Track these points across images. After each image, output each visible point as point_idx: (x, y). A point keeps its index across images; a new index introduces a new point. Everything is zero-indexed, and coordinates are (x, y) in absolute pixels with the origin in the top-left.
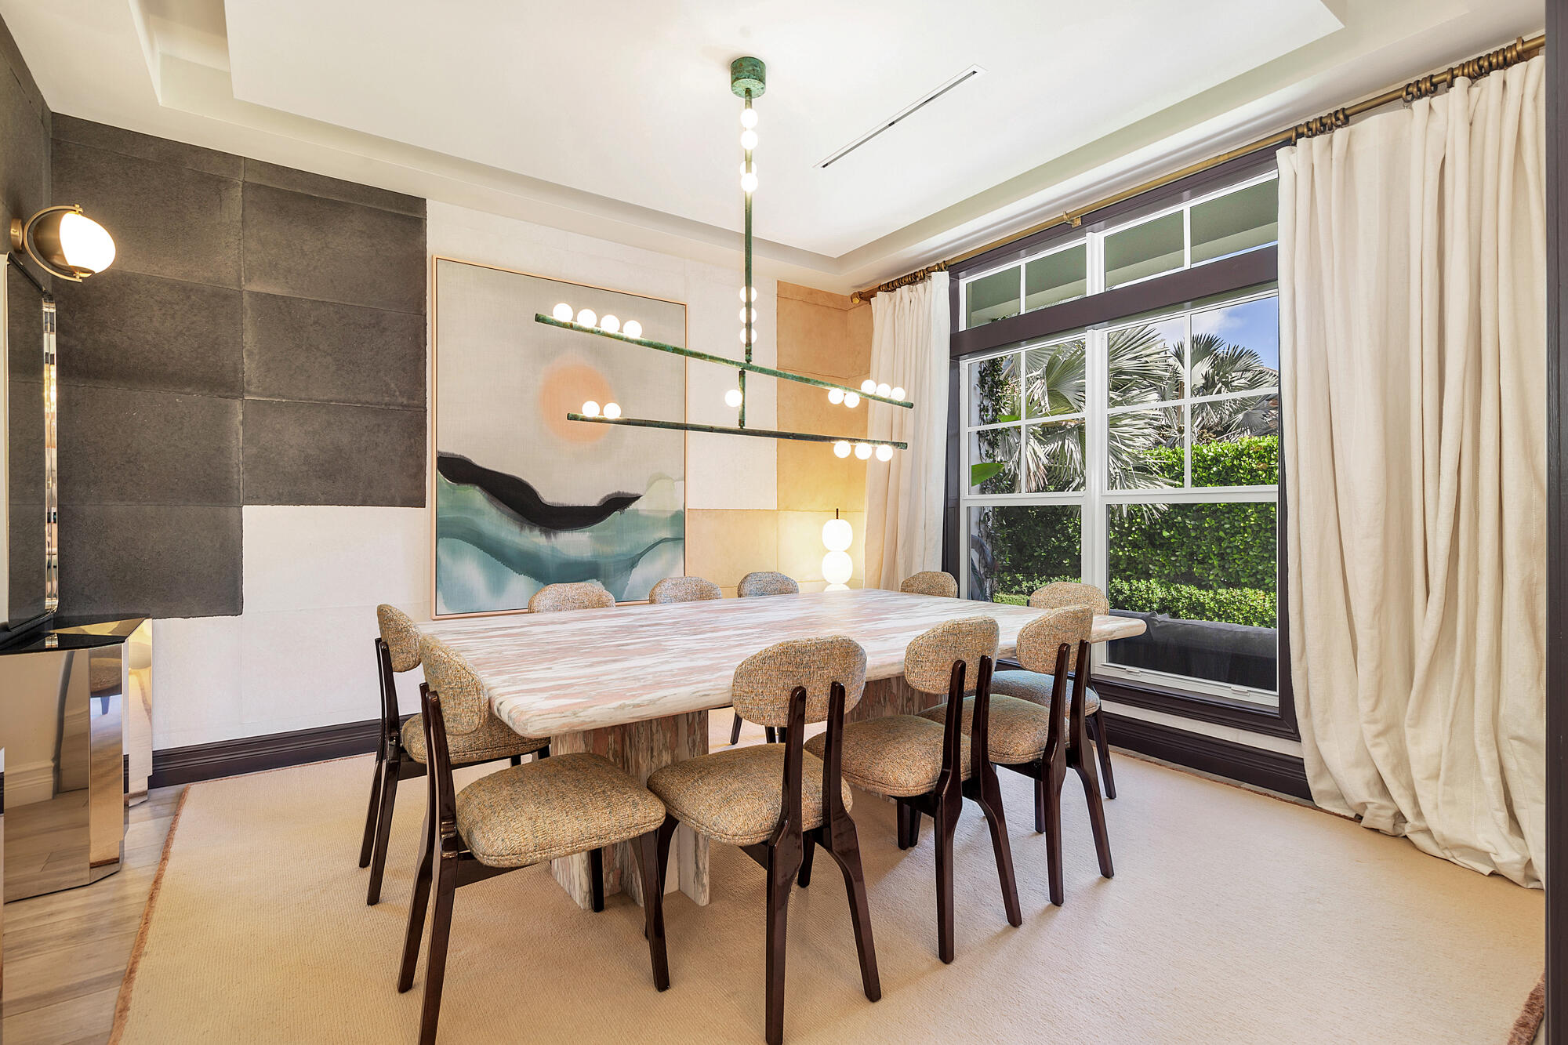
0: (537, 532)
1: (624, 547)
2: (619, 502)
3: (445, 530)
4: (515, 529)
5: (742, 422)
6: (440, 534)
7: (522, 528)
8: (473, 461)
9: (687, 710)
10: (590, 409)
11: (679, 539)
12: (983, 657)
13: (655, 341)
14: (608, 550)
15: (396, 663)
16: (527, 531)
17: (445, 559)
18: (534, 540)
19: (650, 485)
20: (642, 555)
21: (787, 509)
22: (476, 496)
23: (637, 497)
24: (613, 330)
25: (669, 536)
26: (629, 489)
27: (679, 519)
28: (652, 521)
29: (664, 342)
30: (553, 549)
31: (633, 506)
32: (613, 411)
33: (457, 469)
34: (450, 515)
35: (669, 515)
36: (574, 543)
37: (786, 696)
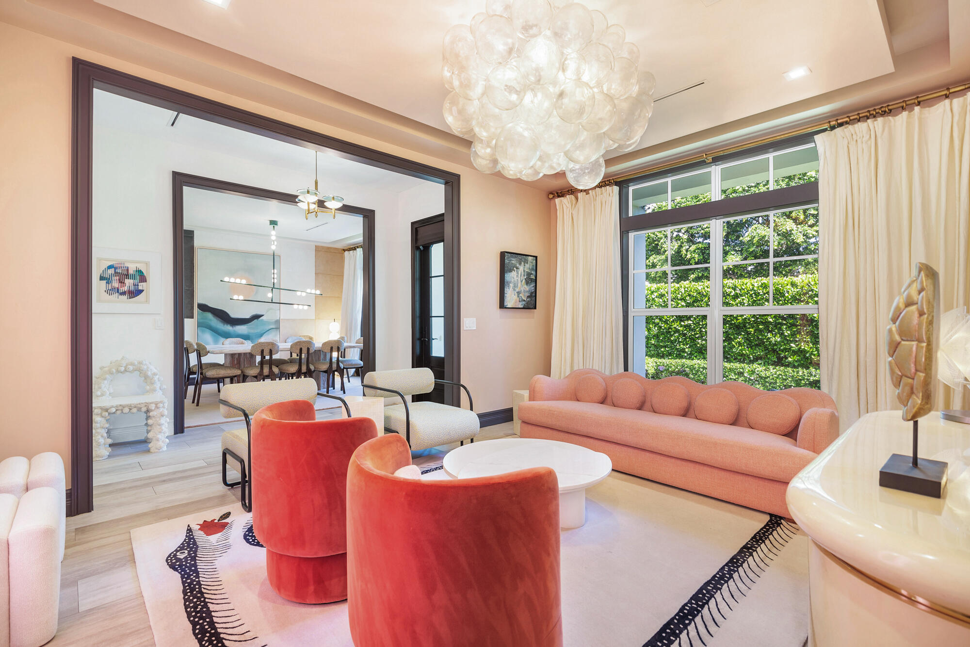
0: (229, 326)
1: (258, 331)
2: (257, 317)
3: (200, 325)
4: (222, 325)
5: (272, 301)
6: (198, 326)
7: (224, 325)
8: (209, 305)
9: (239, 352)
10: (235, 297)
11: (278, 328)
12: (308, 348)
13: (249, 284)
14: (252, 331)
15: (189, 352)
16: (226, 326)
17: (200, 333)
18: (228, 328)
19: (267, 311)
20: (264, 333)
21: (319, 319)
22: (209, 315)
23: (263, 316)
24: (239, 282)
25: (274, 327)
26: (259, 313)
27: (278, 322)
28: (268, 323)
29: (251, 284)
30: (234, 331)
31: (261, 318)
32: (241, 298)
33: (203, 308)
34: (201, 321)
35: (274, 321)
36: (241, 329)
37: (260, 350)
